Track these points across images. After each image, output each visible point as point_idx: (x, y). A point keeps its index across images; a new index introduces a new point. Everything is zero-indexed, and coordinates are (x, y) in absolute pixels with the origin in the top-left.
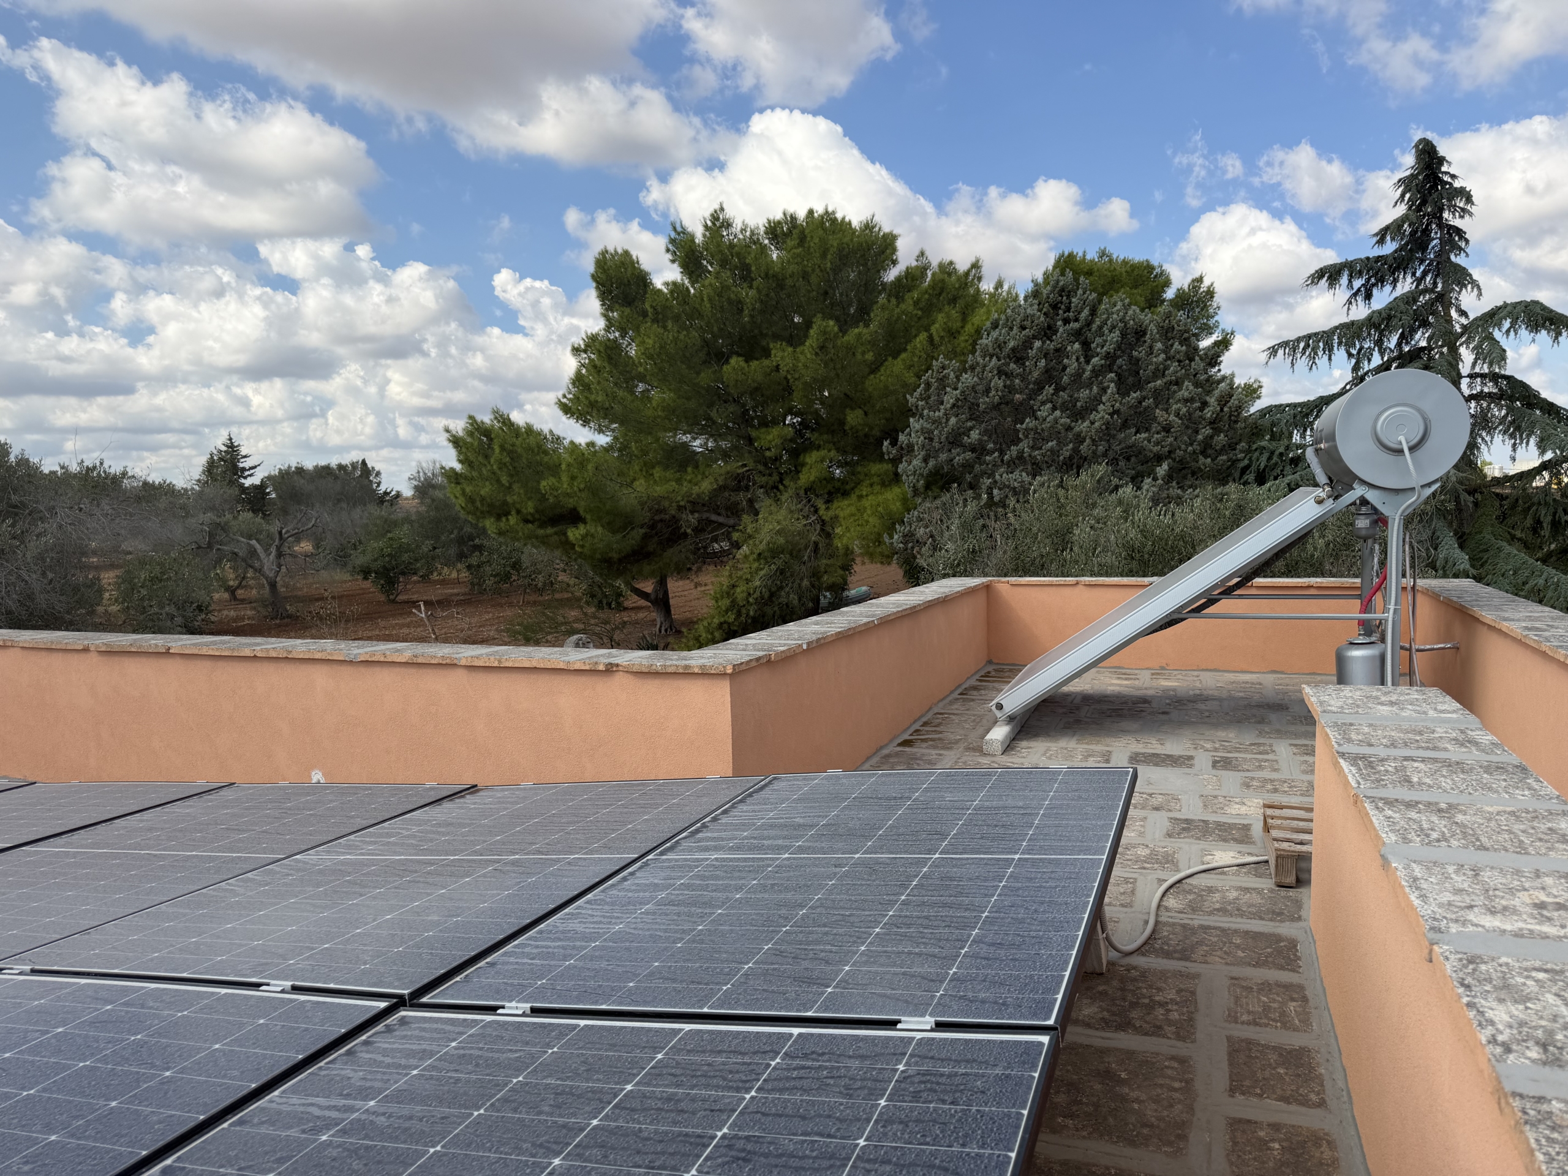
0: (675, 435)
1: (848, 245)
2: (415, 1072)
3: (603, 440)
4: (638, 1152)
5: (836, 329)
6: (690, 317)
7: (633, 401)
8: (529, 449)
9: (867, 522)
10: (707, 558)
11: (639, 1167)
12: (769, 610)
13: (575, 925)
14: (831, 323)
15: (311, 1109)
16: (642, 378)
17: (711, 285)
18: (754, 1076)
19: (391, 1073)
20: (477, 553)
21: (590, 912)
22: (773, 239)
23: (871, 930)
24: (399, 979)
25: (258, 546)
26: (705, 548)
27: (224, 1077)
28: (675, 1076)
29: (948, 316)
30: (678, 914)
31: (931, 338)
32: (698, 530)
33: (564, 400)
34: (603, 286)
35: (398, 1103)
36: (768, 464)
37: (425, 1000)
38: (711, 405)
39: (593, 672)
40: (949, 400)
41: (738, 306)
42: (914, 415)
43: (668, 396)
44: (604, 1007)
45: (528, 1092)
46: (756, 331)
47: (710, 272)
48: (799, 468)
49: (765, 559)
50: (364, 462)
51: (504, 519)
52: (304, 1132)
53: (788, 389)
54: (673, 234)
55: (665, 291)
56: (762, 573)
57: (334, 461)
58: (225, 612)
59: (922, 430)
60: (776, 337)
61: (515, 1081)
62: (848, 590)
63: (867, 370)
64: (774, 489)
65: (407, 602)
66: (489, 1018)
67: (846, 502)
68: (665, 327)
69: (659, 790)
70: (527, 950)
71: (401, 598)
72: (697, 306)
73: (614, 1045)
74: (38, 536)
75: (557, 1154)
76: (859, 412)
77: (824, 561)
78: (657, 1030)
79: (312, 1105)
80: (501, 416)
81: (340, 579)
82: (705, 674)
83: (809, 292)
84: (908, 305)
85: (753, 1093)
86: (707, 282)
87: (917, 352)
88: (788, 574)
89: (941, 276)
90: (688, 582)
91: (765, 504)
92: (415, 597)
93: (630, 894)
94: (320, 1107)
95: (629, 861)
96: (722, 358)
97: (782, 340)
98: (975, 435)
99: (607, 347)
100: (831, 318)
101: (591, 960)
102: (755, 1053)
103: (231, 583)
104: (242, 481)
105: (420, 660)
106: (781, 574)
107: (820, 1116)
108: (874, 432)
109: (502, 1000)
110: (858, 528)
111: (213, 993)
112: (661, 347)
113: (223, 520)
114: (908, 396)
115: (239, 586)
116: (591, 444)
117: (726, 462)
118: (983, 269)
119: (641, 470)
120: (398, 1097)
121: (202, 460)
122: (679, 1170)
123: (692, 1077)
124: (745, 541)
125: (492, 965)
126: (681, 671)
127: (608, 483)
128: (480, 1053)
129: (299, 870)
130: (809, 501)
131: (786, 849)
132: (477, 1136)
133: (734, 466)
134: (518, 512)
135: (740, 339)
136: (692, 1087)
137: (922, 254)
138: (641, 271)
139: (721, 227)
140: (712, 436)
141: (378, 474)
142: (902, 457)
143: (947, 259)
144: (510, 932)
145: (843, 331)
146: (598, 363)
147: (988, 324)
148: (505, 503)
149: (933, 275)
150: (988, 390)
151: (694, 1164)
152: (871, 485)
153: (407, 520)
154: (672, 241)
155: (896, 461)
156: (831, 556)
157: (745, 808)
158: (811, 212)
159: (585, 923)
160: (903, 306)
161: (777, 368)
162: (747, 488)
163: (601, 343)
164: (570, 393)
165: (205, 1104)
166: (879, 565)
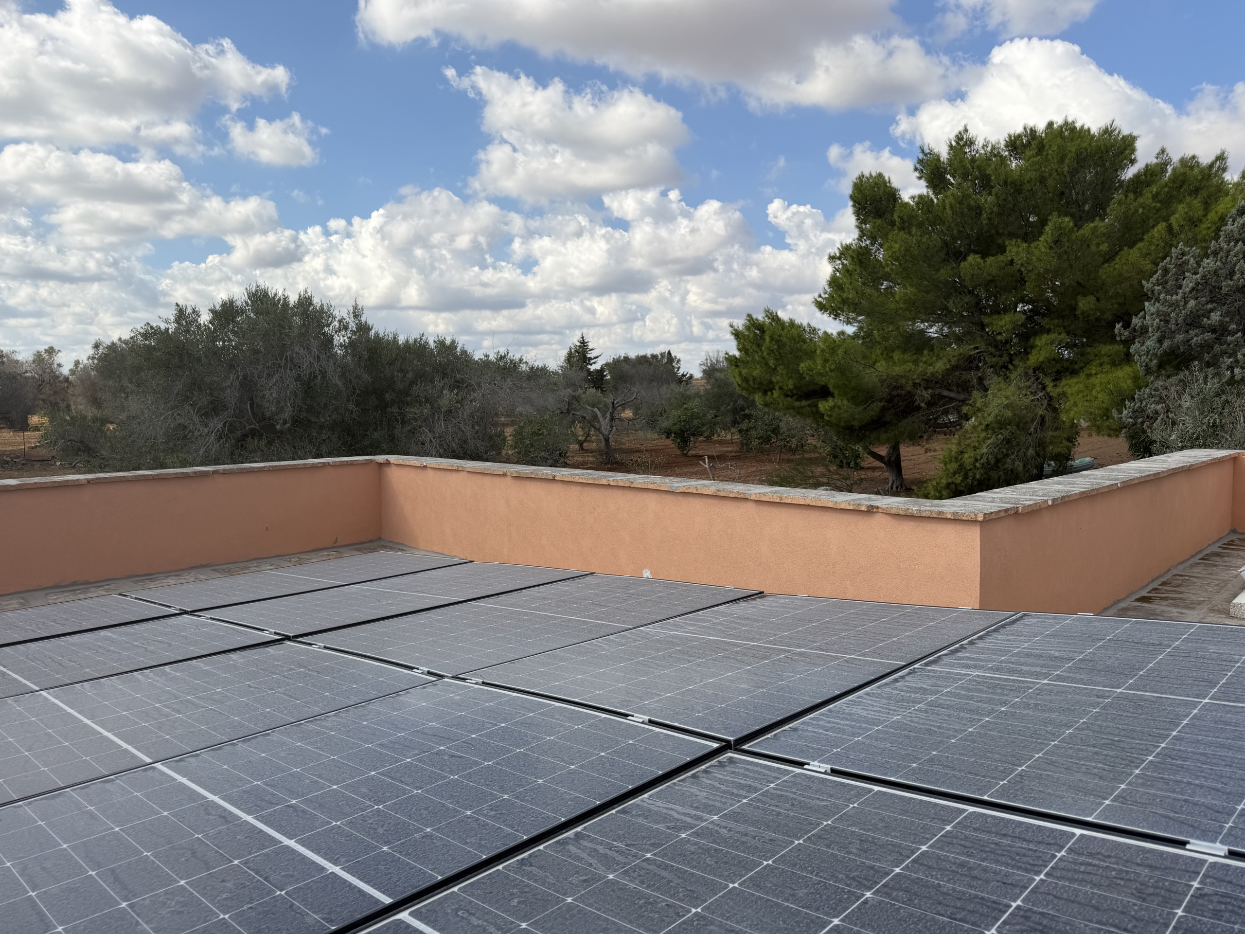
0: (913, 325)
1: (1086, 149)
2: (745, 801)
3: (850, 330)
4: (940, 903)
5: (1071, 224)
6: (933, 224)
7: (878, 296)
8: (793, 339)
9: (1096, 397)
10: (936, 427)
11: (943, 915)
12: (994, 475)
13: (857, 710)
14: (1067, 219)
15: (672, 813)
16: (887, 277)
17: (953, 195)
18: (1041, 862)
19: (727, 798)
20: (747, 421)
21: (870, 702)
22: (1012, 151)
23: (1144, 758)
24: (725, 728)
25: (598, 412)
26: (936, 419)
27: (610, 776)
28: (965, 847)
29: (1189, 206)
30: (949, 716)
31: (1170, 229)
32: (930, 404)
33: (820, 299)
34: (859, 204)
35: (736, 821)
36: (1000, 346)
37: (745, 747)
38: (947, 297)
39: (856, 511)
40: (1188, 284)
41: (978, 210)
42: (1149, 299)
43: (910, 290)
44: (892, 779)
45: (837, 835)
46: (993, 232)
47: (952, 184)
48: (1029, 350)
49: (993, 429)
50: (669, 353)
51: (769, 393)
52: (668, 828)
53: (1023, 281)
54: (921, 156)
55: (912, 203)
56: (989, 441)
57: (649, 352)
58: (576, 458)
59: (1158, 313)
60: (1012, 235)
61: (825, 823)
62: (1073, 460)
63: (1102, 259)
64: (1004, 369)
65: (696, 456)
66: (798, 770)
67: (1074, 380)
68: (910, 233)
69: (916, 613)
70: (821, 723)
71: (691, 452)
72: (940, 214)
73: (906, 811)
74: (471, 401)
75: (869, 889)
76: (1091, 299)
77: (1050, 433)
78: (943, 807)
79: (672, 809)
80: (771, 314)
81: (652, 438)
82: (956, 520)
83: (1045, 193)
84: (1147, 198)
85: (1042, 876)
86: (949, 193)
87: (1155, 241)
88: (1014, 443)
89: (1183, 170)
90: (918, 448)
91: (993, 381)
92: (701, 453)
93: (903, 693)
94: (678, 813)
95: (898, 667)
96: (960, 256)
97: (1017, 238)
98: (1215, 317)
99: (859, 254)
100: (1066, 215)
101: (876, 740)
102: (1040, 843)
103: (580, 438)
104: (589, 367)
105: (721, 494)
106: (1008, 443)
107: (1114, 910)
108: (1106, 316)
109: (807, 759)
110: (1086, 404)
111: (596, 716)
112: (906, 250)
113: (577, 394)
114: (1144, 282)
115: (585, 441)
116: (842, 333)
117: (958, 345)
118: (1228, 160)
119: (882, 354)
120: (734, 816)
121: (563, 354)
122: (980, 927)
123: (981, 851)
124: (975, 413)
125: (795, 730)
126: (935, 516)
127: (855, 364)
128: (794, 796)
129: (643, 638)
130: (1038, 379)
131: (1046, 675)
132: (800, 860)
133: (967, 349)
134: (780, 388)
135: (978, 239)
136: (983, 860)
137: (1163, 151)
138: (892, 188)
139: (964, 145)
140: (946, 323)
141: (679, 361)
142: (1134, 339)
143: (1189, 153)
144: (806, 707)
145: (1078, 226)
146: (850, 268)
147: (1234, 211)
148: (771, 382)
149: (1174, 170)
150: (1232, 274)
151: (993, 925)
152: (1101, 365)
153: (697, 395)
154: (920, 161)
155: (1128, 342)
156: (1057, 429)
157: (999, 637)
158: (1050, 124)
159: (867, 710)
160: (1141, 200)
161: (1012, 262)
162: (978, 368)
163: (854, 251)
164: (825, 293)
165: (599, 794)
166: (1106, 438)
